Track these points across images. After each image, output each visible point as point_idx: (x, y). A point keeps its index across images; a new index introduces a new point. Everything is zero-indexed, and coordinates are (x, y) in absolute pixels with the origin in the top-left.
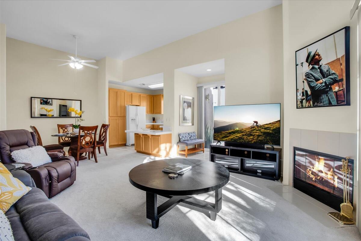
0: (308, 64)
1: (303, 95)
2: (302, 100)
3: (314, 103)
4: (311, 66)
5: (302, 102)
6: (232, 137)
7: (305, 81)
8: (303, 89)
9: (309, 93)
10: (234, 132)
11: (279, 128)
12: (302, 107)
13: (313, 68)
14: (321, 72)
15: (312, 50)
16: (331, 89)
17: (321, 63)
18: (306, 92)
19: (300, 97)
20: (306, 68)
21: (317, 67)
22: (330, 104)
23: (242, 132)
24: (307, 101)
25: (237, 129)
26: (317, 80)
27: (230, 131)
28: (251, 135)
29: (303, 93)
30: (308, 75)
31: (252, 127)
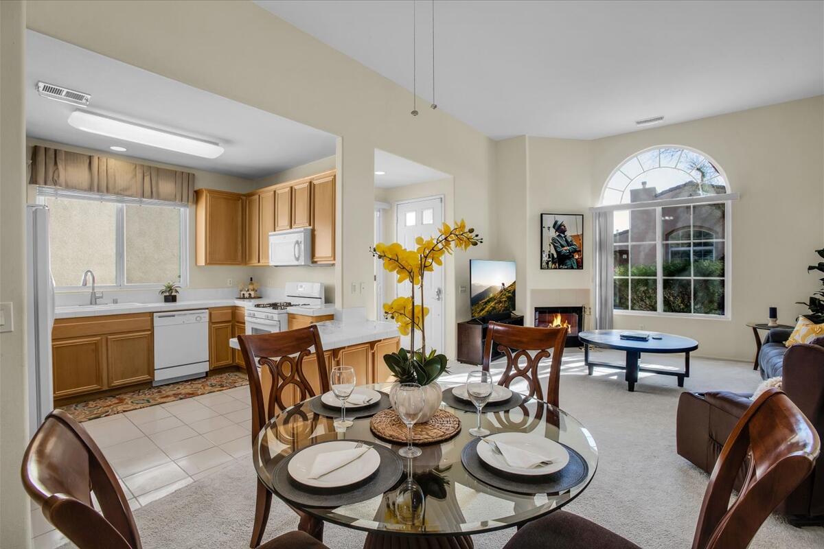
0: (555, 231)
1: (549, 257)
2: (548, 261)
3: (559, 266)
4: (557, 234)
5: (547, 263)
6: (488, 308)
7: (552, 245)
8: (549, 252)
9: (555, 256)
10: (489, 301)
11: (514, 291)
12: (548, 268)
13: (559, 236)
14: (566, 241)
15: (560, 219)
16: (573, 256)
17: (566, 233)
18: (553, 254)
19: (545, 258)
20: (553, 233)
21: (563, 235)
22: (572, 268)
23: (495, 299)
24: (554, 263)
25: (491, 295)
26: (563, 246)
27: (486, 300)
28: (500, 302)
29: (549, 255)
30: (553, 239)
31: (501, 291)
